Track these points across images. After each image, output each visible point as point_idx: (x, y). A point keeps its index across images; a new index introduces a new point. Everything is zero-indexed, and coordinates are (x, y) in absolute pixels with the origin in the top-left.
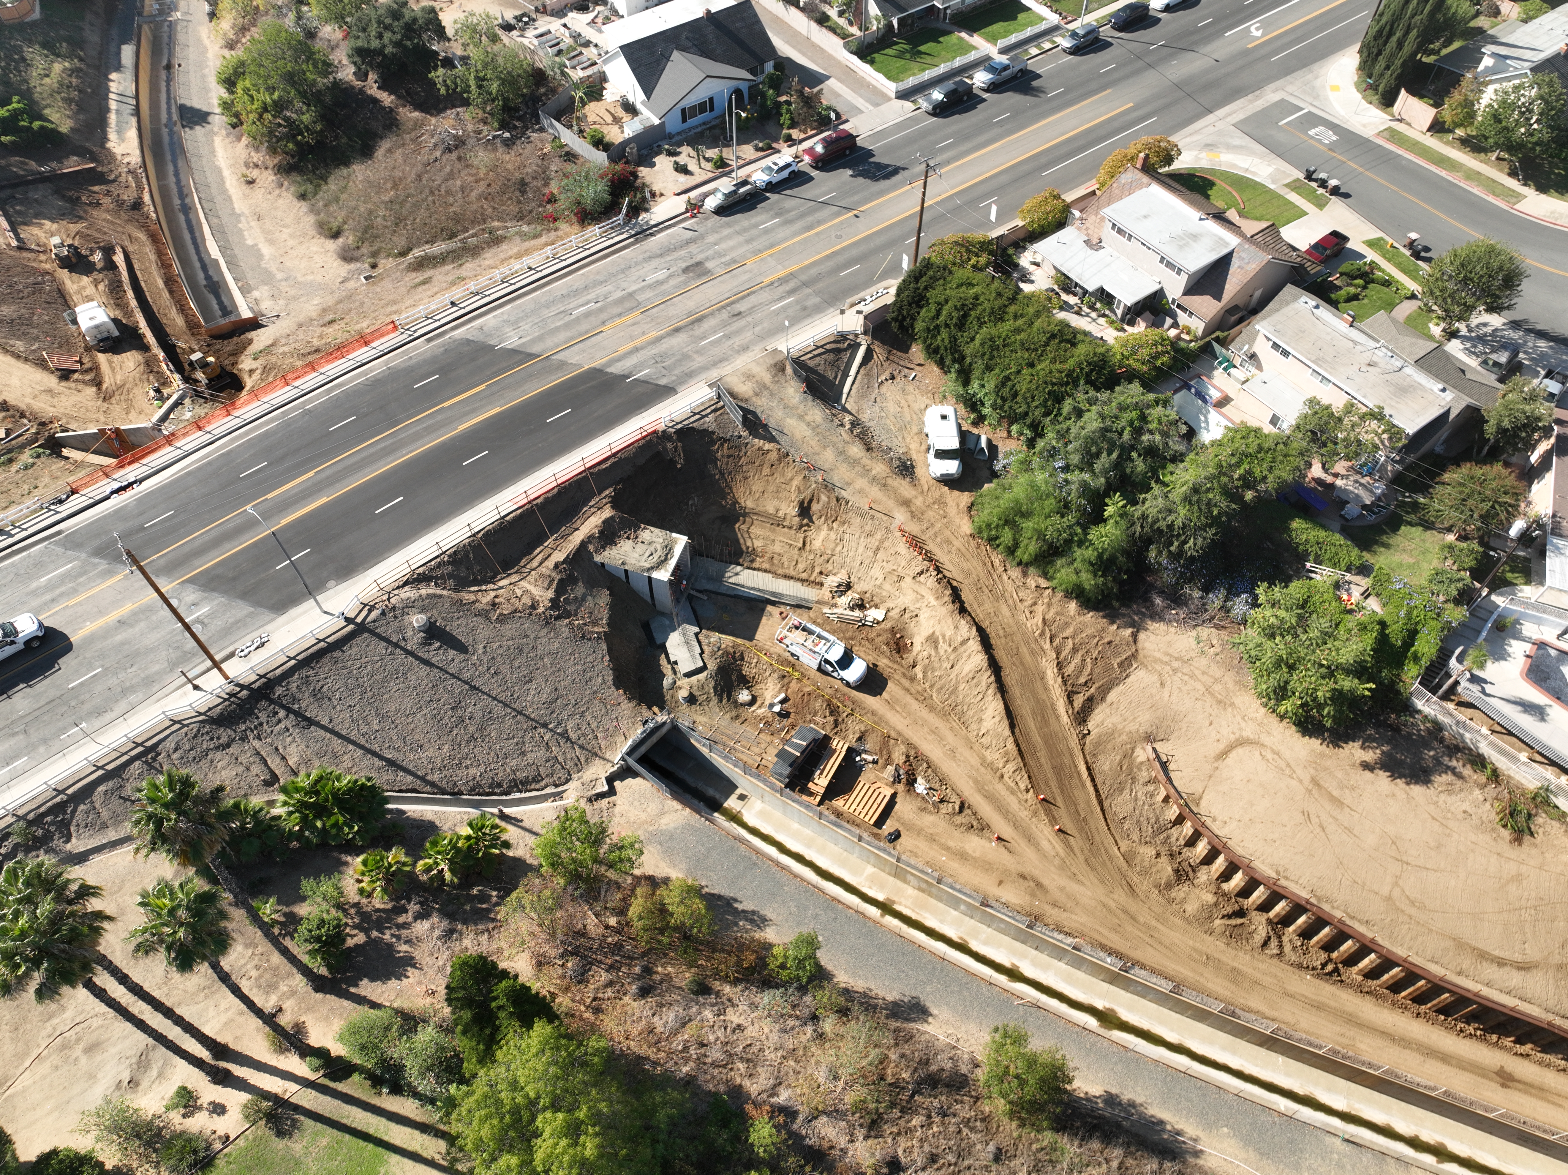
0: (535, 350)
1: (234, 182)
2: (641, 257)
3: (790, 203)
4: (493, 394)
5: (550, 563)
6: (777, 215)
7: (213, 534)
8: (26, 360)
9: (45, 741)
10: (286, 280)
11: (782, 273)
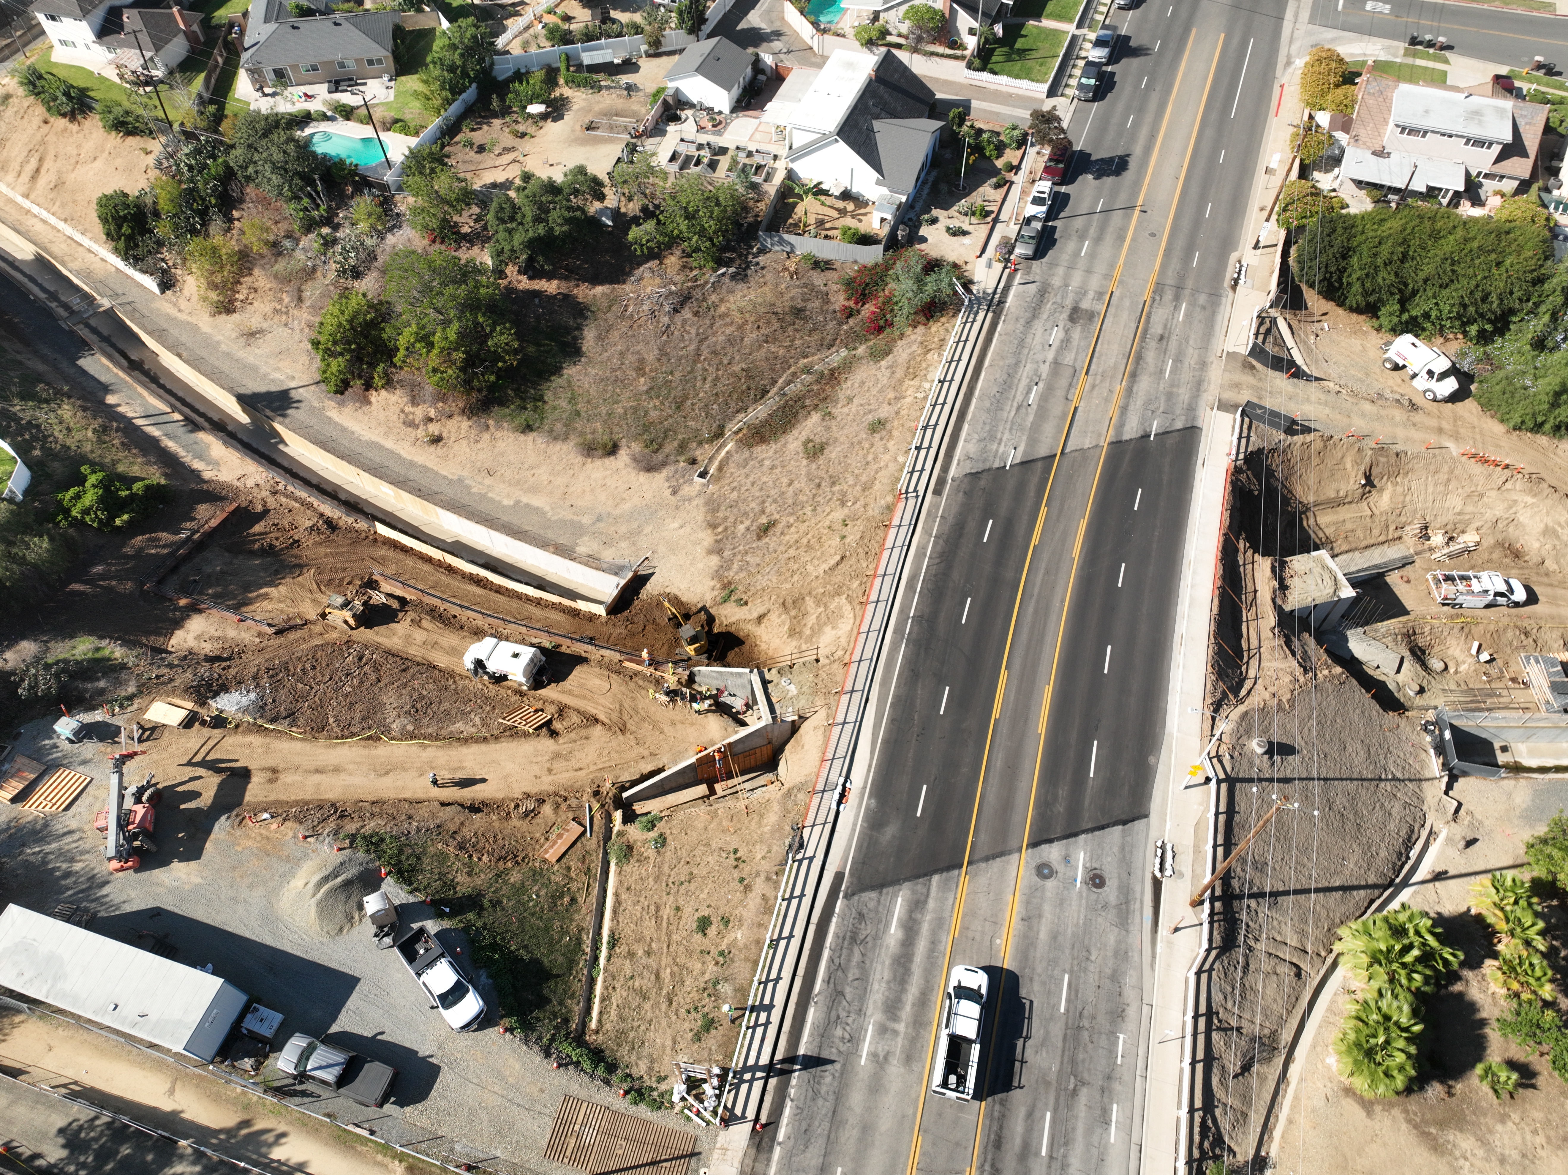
0: (1042, 451)
1: (413, 450)
2: (1020, 326)
3: (1078, 223)
4: (1061, 510)
5: (1266, 634)
6: (1082, 237)
7: (994, 780)
8: (497, 738)
9: (1109, 1078)
10: (599, 519)
11: (1150, 287)
